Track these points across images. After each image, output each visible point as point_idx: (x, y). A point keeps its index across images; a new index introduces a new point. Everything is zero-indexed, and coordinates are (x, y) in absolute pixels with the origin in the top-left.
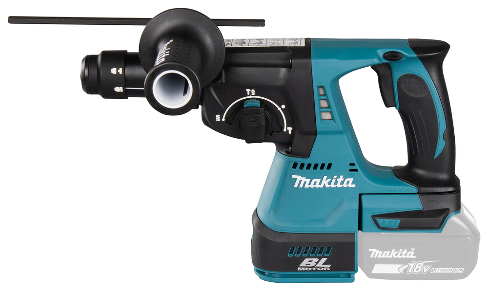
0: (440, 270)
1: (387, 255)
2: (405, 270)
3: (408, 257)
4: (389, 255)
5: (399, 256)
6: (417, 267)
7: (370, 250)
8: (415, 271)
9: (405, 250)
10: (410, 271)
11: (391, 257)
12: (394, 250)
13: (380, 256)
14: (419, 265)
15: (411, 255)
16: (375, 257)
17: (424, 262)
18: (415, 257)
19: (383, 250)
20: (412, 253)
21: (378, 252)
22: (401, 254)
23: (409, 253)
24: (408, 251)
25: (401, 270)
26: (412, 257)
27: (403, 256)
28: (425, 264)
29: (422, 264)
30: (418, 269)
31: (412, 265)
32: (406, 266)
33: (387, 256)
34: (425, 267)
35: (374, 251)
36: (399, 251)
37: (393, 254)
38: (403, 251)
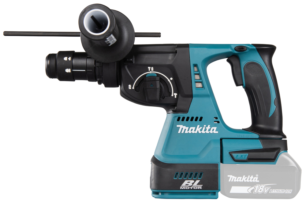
0: (275, 191)
1: (239, 179)
2: (252, 191)
3: (254, 181)
4: (241, 180)
5: (248, 181)
6: (260, 188)
7: (228, 176)
8: (259, 191)
9: (252, 176)
10: (255, 192)
11: (242, 181)
12: (244, 176)
13: (235, 181)
14: (262, 187)
15: (256, 179)
16: (232, 181)
17: (265, 185)
18: (258, 181)
19: (237, 176)
20: (257, 178)
21: (234, 177)
22: (249, 179)
23: (255, 178)
24: (254, 177)
25: (250, 191)
26: (257, 181)
27: (251, 181)
28: (266, 186)
29: (263, 187)
30: (261, 190)
31: (257, 187)
32: (253, 188)
33: (240, 181)
34: (266, 188)
35: (231, 176)
36: (248, 177)
37: (244, 179)
38: (250, 177)
